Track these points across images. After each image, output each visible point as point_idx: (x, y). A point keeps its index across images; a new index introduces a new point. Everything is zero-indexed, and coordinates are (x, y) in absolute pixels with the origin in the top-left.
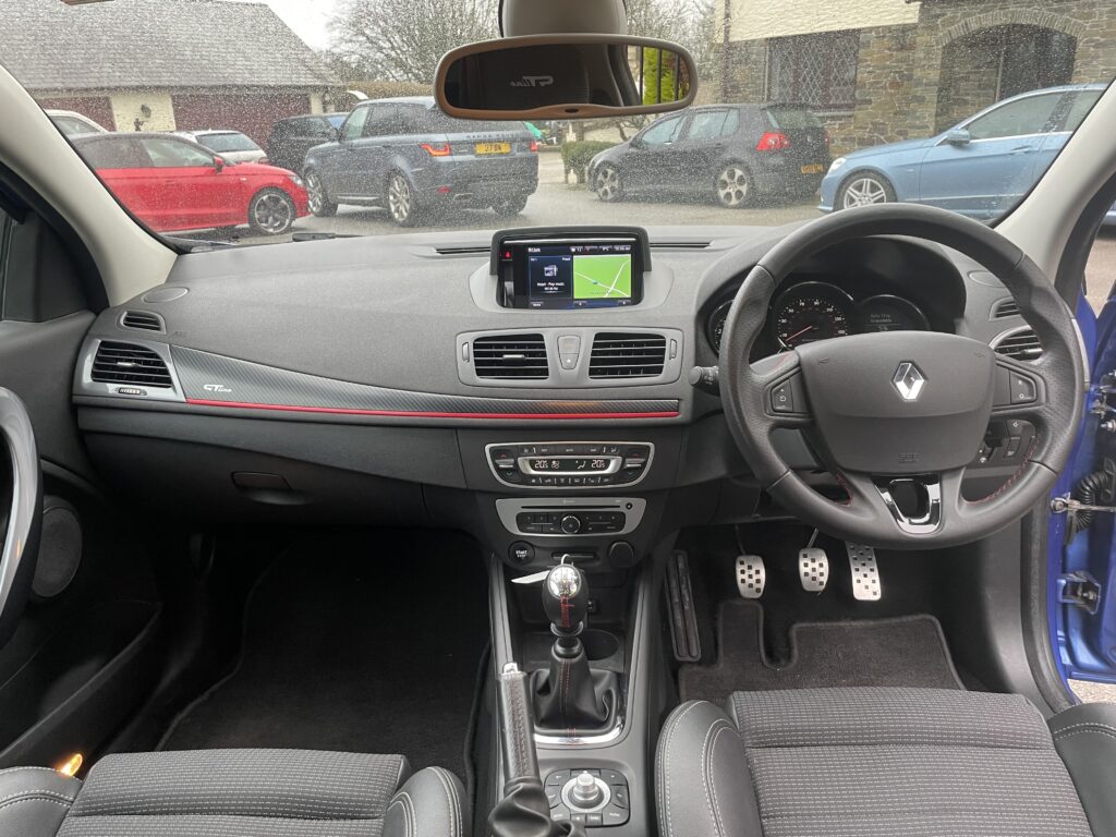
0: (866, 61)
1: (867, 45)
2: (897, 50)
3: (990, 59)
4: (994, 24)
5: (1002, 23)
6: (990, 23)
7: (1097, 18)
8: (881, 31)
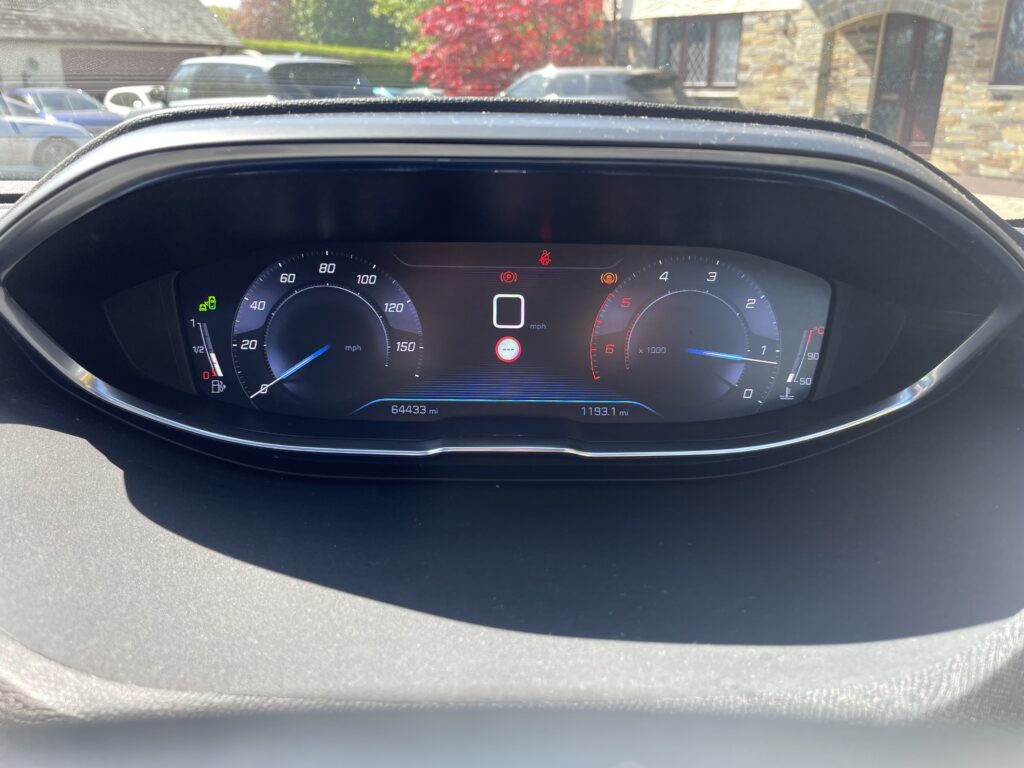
0: (750, 45)
3: (867, 46)
4: (874, 12)
5: (882, 10)
6: (869, 11)
7: (973, 9)
8: (765, 16)
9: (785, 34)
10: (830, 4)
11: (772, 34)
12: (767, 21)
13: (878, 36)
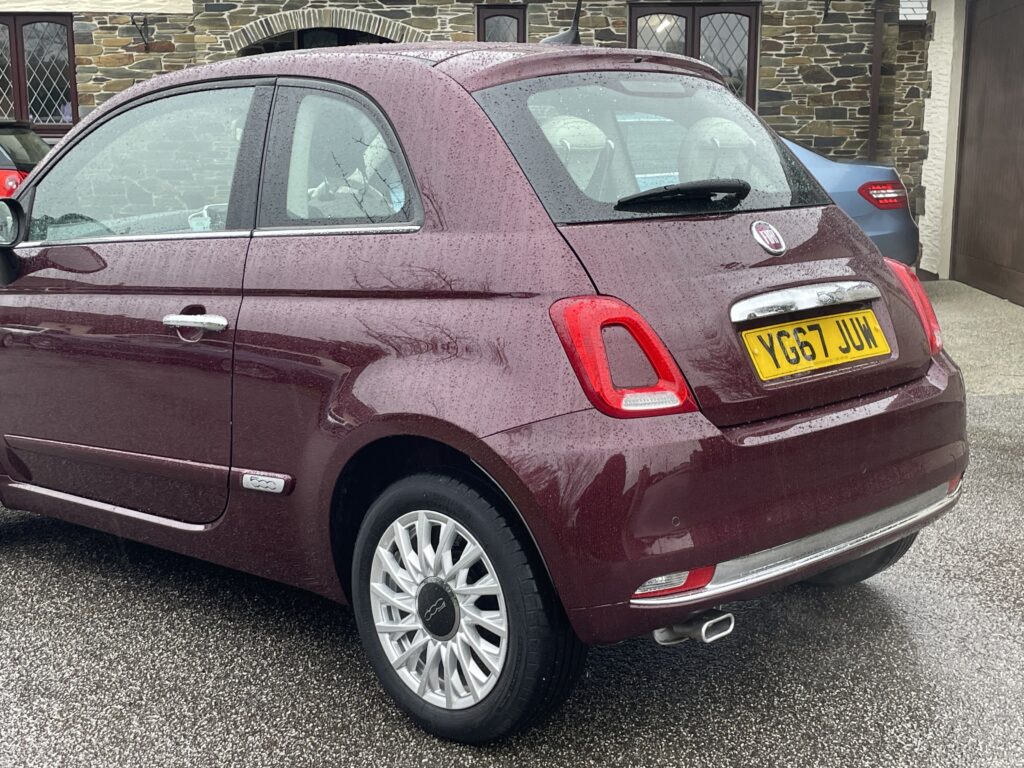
0: (90, 62)
1: (87, 39)
2: (137, 49)
4: (307, 27)
5: (318, 25)
6: (301, 26)
7: (439, 29)
8: (108, 22)
9: (147, 49)
10: (239, 12)
11: (124, 47)
12: (115, 28)
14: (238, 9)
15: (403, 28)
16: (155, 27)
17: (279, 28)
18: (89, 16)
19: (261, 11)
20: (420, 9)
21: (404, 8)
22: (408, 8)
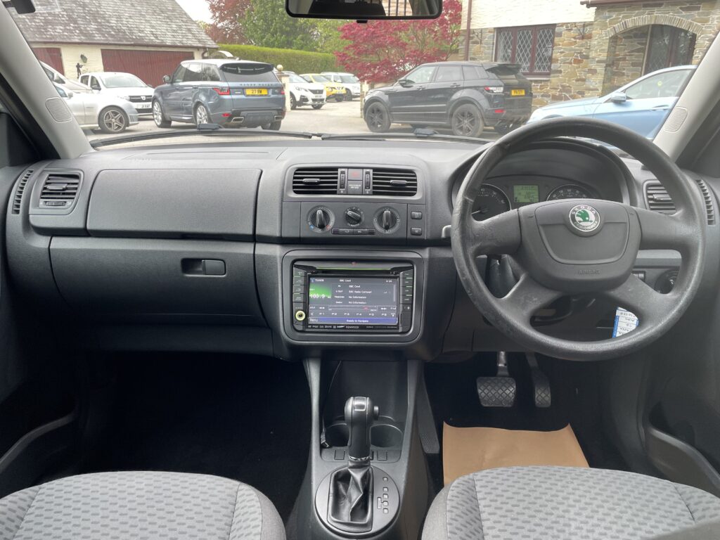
0: (560, 45)
1: (560, 35)
2: (579, 39)
3: (640, 46)
4: (644, 24)
5: (649, 23)
6: (641, 24)
7: (710, 23)
8: (570, 26)
9: (583, 38)
10: (614, 19)
11: (575, 38)
12: (571, 30)
13: (647, 41)
14: (614, 17)
15: (691, 23)
16: (588, 28)
17: (630, 25)
18: (562, 25)
19: (624, 17)
20: (703, 13)
21: (693, 13)
22: (695, 13)
